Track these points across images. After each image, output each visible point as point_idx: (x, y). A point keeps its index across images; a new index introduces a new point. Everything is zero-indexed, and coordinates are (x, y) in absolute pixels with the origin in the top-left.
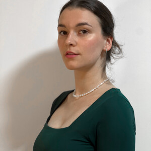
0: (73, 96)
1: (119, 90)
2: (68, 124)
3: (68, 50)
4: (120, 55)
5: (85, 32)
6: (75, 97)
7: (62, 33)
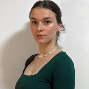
0: (38, 57)
1: (65, 52)
2: (36, 73)
3: (39, 34)
4: (64, 31)
5: (48, 22)
6: (40, 58)
7: (34, 23)
